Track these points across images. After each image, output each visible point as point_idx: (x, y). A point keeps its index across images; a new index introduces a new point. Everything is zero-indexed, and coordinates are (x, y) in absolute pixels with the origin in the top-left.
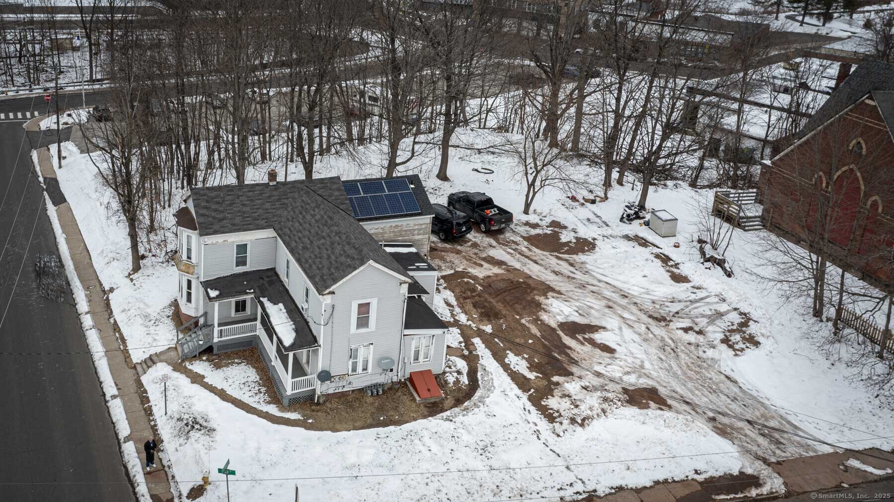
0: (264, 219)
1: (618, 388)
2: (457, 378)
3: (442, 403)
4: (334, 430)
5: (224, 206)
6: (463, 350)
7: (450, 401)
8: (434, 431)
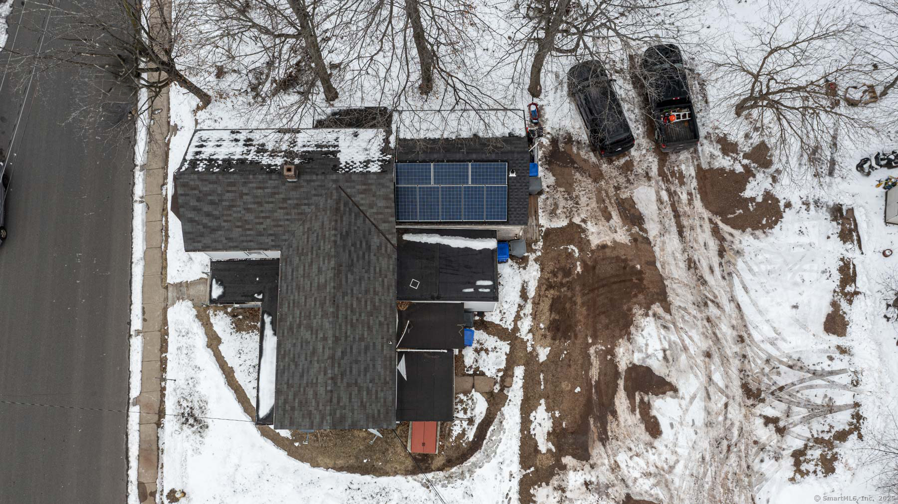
0: (271, 235)
2: (464, 430)
3: (432, 459)
4: (315, 465)
6: (496, 383)
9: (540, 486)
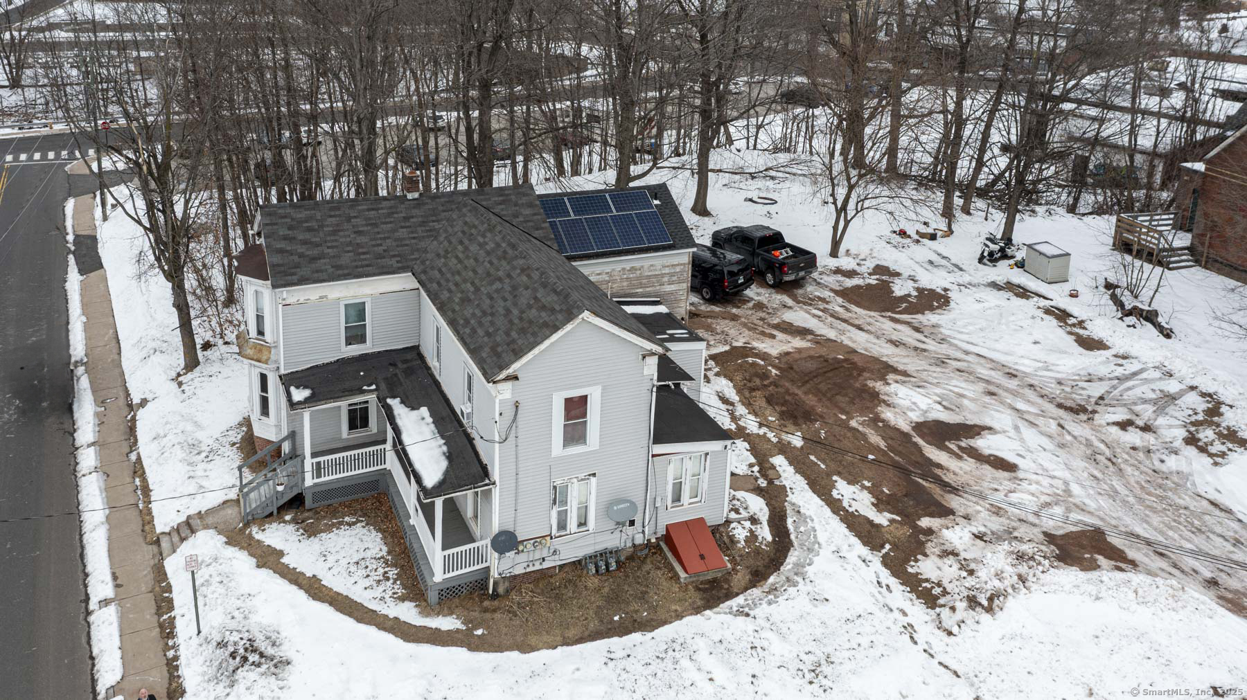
0: (394, 256)
1: (1036, 534)
2: (751, 531)
3: (727, 581)
4: (526, 648)
5: (321, 234)
6: (756, 479)
7: (741, 577)
8: (717, 639)
9: (917, 561)
